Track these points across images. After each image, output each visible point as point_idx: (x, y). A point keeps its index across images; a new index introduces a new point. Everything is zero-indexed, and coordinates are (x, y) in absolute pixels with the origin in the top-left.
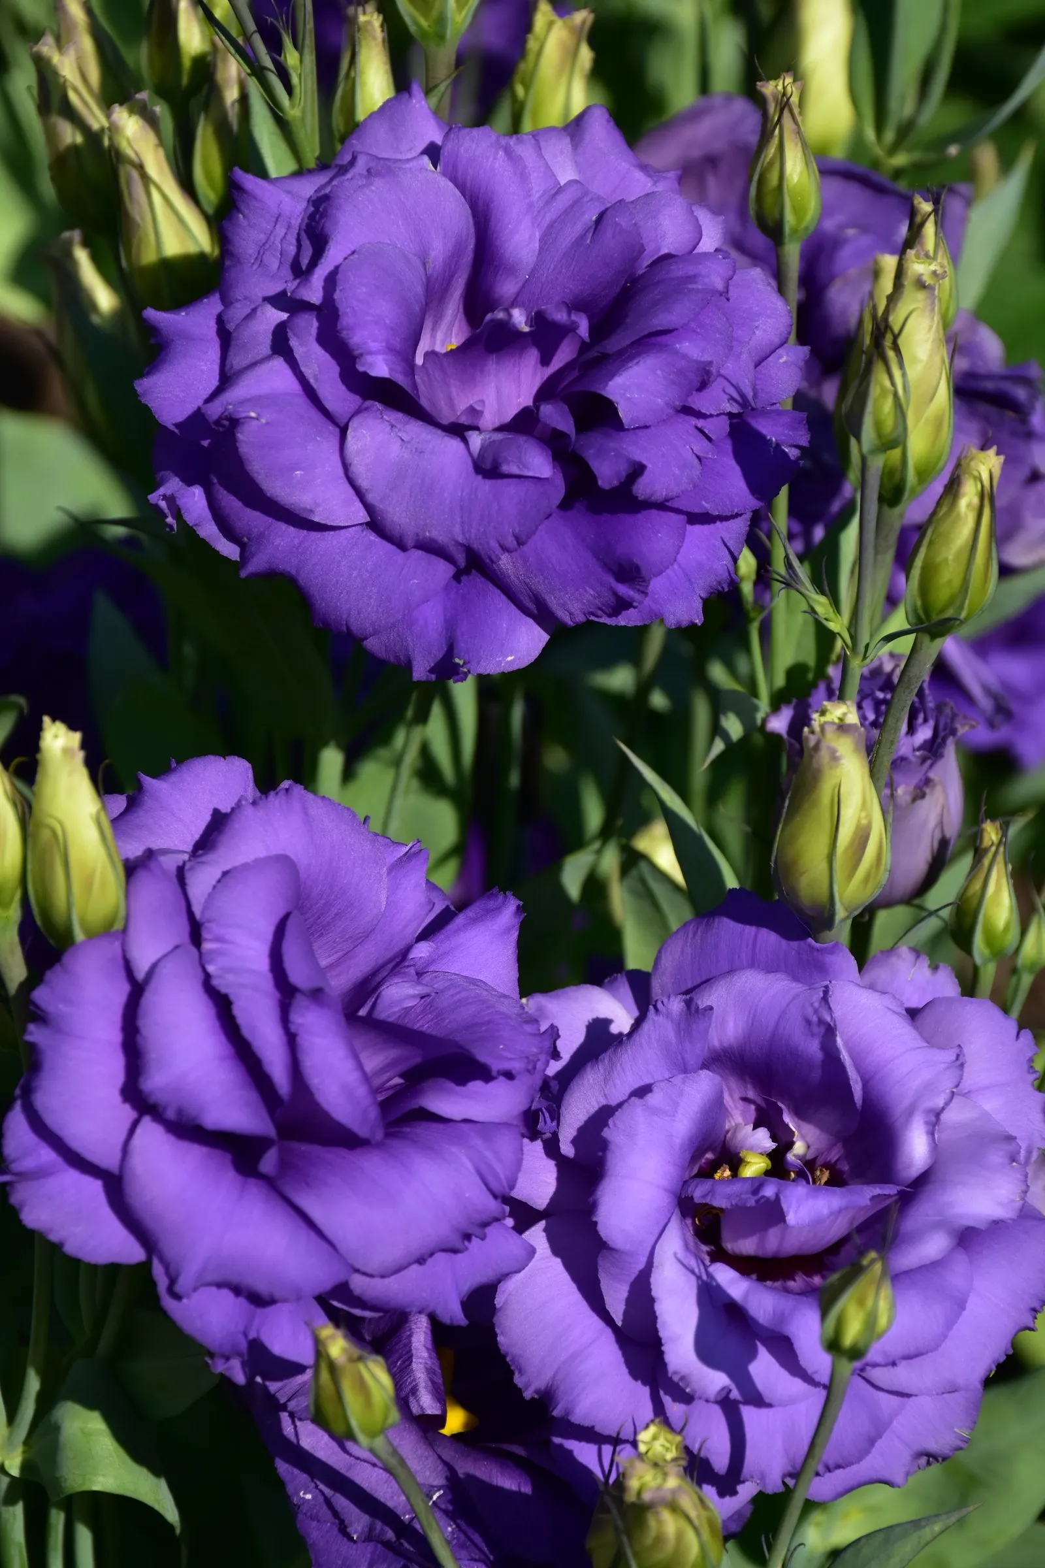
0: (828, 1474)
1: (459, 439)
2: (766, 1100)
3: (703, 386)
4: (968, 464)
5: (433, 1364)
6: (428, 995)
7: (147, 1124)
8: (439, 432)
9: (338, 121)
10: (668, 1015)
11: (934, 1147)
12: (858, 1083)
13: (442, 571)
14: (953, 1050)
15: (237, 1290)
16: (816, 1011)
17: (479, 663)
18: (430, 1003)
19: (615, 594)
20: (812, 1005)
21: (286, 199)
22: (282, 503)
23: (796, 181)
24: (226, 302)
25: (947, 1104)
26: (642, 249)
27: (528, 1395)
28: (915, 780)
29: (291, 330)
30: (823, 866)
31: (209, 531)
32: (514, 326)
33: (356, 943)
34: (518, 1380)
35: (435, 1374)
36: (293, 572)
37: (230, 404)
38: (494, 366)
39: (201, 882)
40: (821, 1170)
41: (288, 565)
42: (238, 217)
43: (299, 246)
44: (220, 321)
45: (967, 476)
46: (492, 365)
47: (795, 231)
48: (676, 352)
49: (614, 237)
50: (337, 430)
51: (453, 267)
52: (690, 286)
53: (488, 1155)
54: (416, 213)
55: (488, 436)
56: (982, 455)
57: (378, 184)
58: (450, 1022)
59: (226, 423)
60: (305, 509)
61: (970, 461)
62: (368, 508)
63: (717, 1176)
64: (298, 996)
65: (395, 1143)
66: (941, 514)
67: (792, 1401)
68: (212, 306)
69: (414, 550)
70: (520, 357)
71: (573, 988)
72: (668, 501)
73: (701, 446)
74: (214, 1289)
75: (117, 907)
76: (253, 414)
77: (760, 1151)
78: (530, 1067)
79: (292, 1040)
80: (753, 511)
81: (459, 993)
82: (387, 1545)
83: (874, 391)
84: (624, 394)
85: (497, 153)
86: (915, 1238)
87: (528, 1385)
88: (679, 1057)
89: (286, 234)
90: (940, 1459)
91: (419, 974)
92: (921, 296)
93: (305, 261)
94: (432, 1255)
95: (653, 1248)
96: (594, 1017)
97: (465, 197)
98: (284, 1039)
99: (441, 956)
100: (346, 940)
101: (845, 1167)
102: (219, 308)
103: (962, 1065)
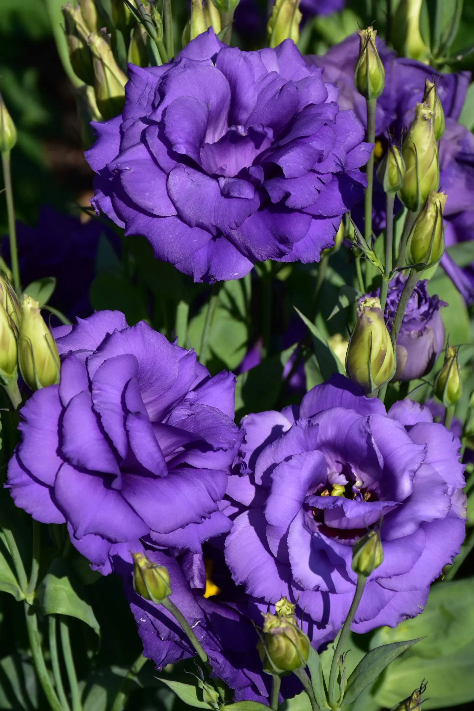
0: (361, 623)
1: (216, 181)
2: (346, 463)
3: (320, 161)
4: (431, 198)
5: (202, 567)
6: (194, 414)
7: (66, 466)
8: (208, 178)
9: (184, 42)
10: (301, 427)
11: (413, 486)
12: (381, 458)
13: (207, 236)
14: (423, 445)
15: (103, 537)
16: (364, 427)
17: (222, 276)
18: (194, 417)
19: (279, 249)
20: (362, 424)
21: (150, 76)
22: (140, 206)
23: (373, 72)
24: (124, 119)
25: (418, 468)
26: (299, 102)
27: (237, 584)
28: (419, 328)
29: (147, 132)
30: (366, 366)
31: (112, 215)
32: (239, 133)
33: (165, 391)
34: (233, 577)
35: (202, 571)
36: (146, 235)
37: (119, 164)
38: (234, 150)
39: (94, 365)
40: (367, 493)
41: (144, 232)
42: (131, 84)
43: (155, 97)
44: (121, 127)
45: (430, 203)
46: (233, 149)
47: (373, 94)
48: (310, 146)
49: (287, 96)
50: (166, 175)
51: (221, 107)
52: (318, 118)
53: (213, 483)
54: (204, 84)
55: (228, 180)
56: (437, 195)
57: (189, 71)
58: (202, 426)
59: (117, 171)
60: (150, 209)
61: (432, 197)
62: (177, 209)
63: (322, 494)
64: (130, 414)
65: (174, 477)
66: (420, 219)
67: (346, 592)
68: (119, 121)
69: (195, 227)
70: (246, 146)
71: (268, 412)
72: (303, 208)
73: (319, 186)
74: (93, 535)
75: (56, 375)
76: (128, 168)
77: (341, 484)
78: (231, 446)
79: (127, 433)
80: (343, 214)
81: (207, 413)
82: (176, 642)
83: (389, 166)
84: (286, 164)
85: (240, 59)
86: (401, 525)
87: (237, 580)
88: (305, 444)
89: (150, 91)
90: (412, 617)
91: (191, 405)
92: (425, 123)
93: (156, 104)
94: (187, 524)
95: (290, 525)
96: (276, 424)
97: (226, 77)
98: (125, 432)
99: (201, 398)
100: (161, 390)
101: (379, 492)
102: (122, 121)
103: (426, 452)
